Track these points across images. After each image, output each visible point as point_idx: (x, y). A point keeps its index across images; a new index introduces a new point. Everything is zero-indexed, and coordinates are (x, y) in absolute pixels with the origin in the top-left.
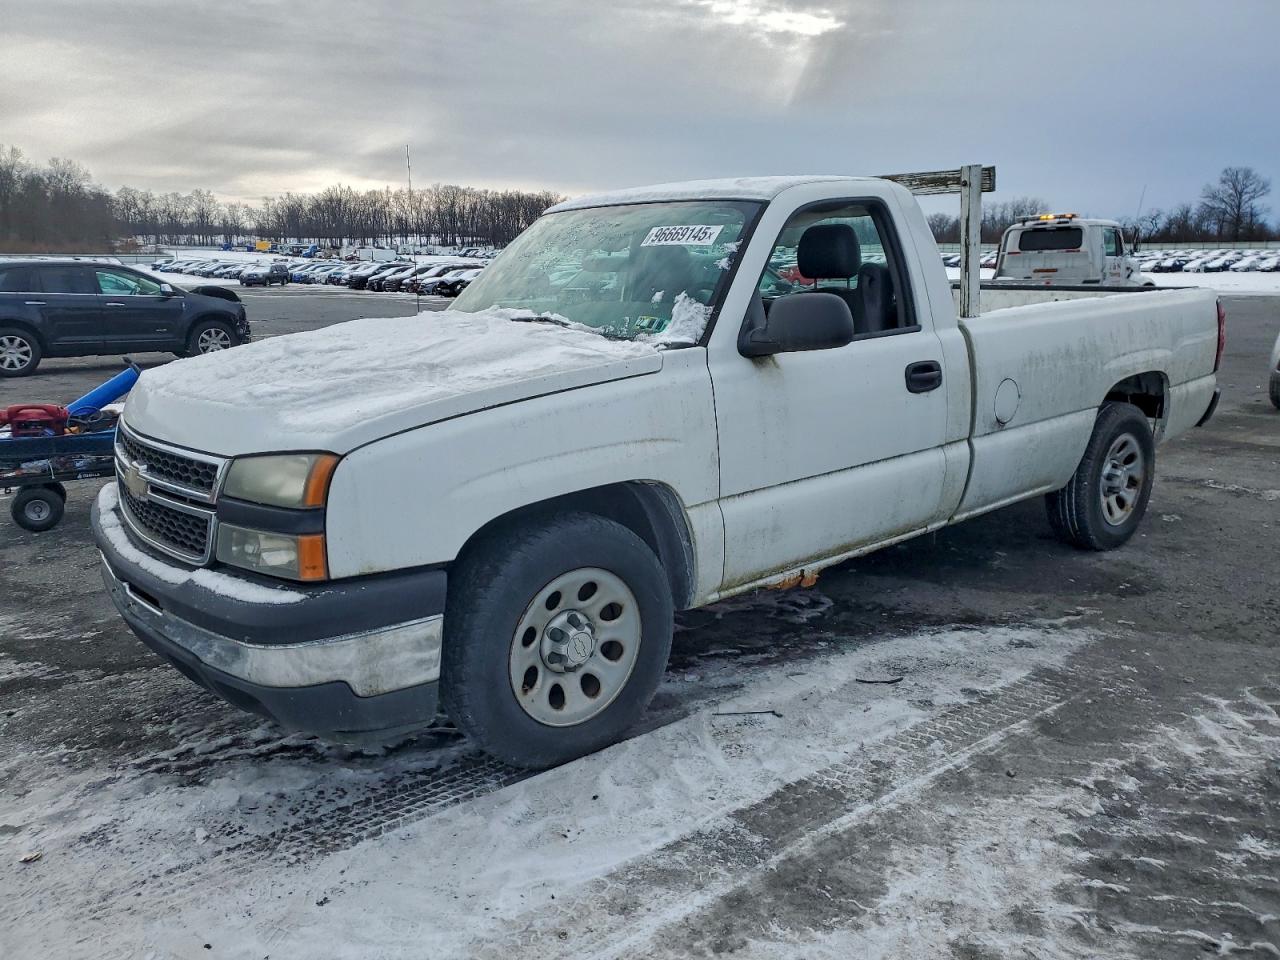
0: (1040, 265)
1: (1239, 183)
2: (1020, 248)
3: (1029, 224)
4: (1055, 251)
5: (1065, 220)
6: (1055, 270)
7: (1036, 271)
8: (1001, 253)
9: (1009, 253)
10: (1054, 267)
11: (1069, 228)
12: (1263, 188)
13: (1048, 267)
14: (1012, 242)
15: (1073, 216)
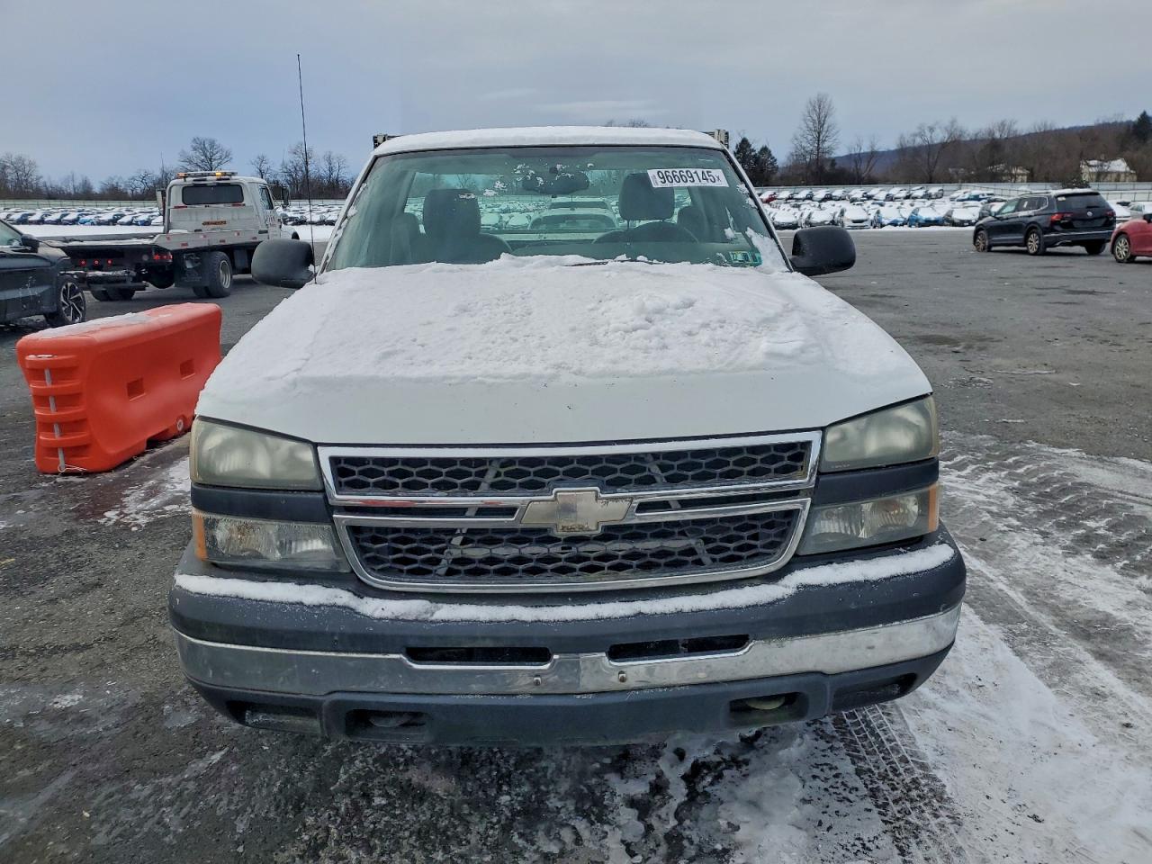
0: (208, 219)
1: (208, 150)
2: (183, 201)
3: (190, 180)
4: (222, 205)
5: (227, 177)
6: (225, 223)
7: (205, 224)
8: (167, 208)
9: (176, 207)
10: (222, 220)
11: (229, 185)
12: (227, 156)
13: (215, 220)
14: (176, 198)
15: (233, 174)
